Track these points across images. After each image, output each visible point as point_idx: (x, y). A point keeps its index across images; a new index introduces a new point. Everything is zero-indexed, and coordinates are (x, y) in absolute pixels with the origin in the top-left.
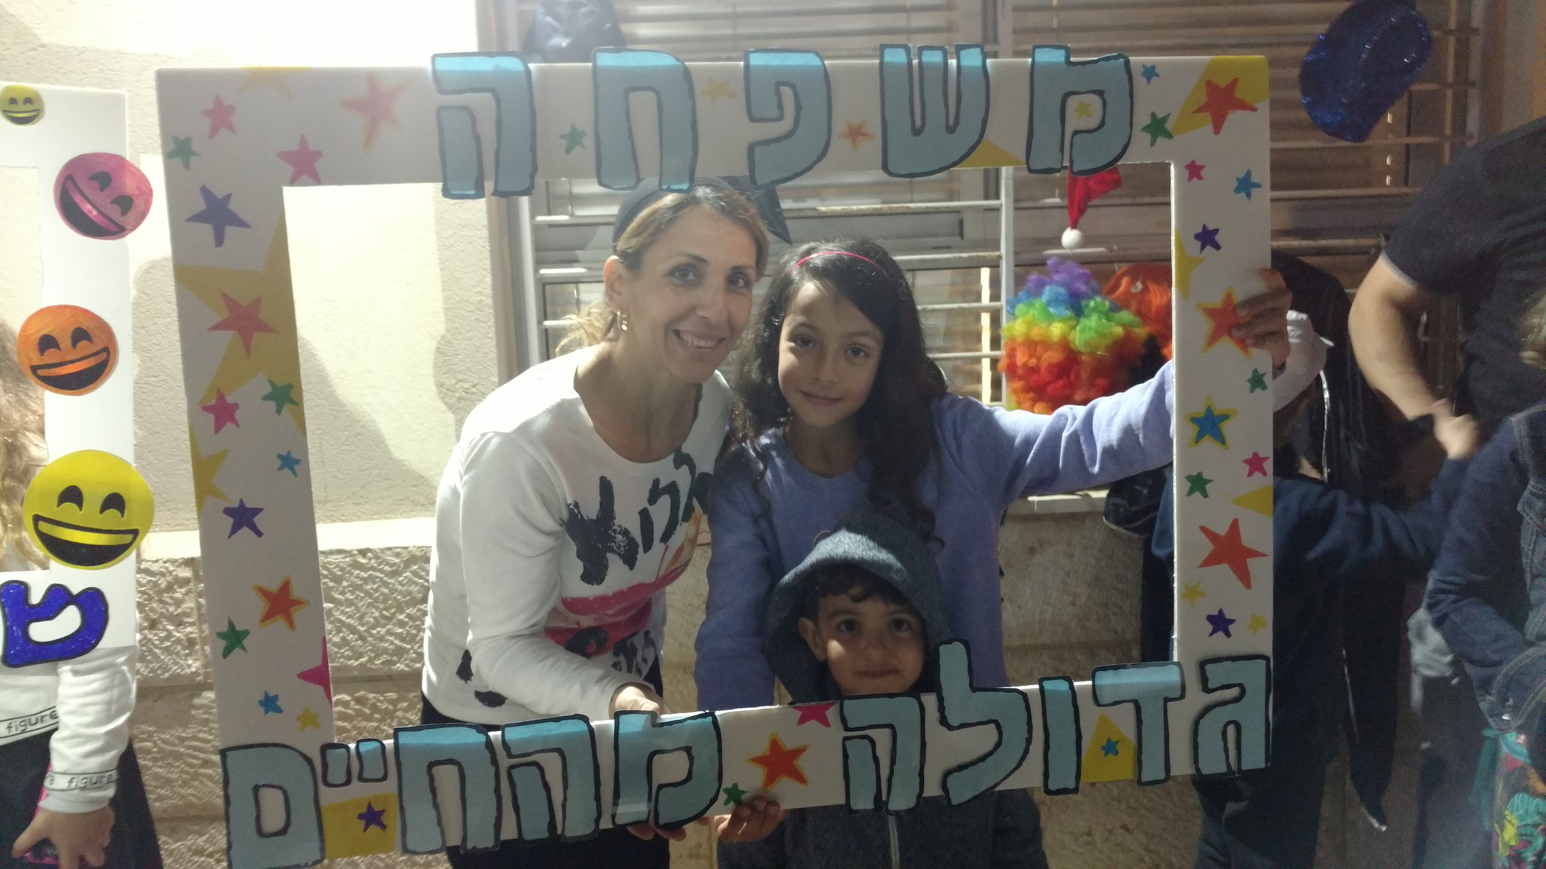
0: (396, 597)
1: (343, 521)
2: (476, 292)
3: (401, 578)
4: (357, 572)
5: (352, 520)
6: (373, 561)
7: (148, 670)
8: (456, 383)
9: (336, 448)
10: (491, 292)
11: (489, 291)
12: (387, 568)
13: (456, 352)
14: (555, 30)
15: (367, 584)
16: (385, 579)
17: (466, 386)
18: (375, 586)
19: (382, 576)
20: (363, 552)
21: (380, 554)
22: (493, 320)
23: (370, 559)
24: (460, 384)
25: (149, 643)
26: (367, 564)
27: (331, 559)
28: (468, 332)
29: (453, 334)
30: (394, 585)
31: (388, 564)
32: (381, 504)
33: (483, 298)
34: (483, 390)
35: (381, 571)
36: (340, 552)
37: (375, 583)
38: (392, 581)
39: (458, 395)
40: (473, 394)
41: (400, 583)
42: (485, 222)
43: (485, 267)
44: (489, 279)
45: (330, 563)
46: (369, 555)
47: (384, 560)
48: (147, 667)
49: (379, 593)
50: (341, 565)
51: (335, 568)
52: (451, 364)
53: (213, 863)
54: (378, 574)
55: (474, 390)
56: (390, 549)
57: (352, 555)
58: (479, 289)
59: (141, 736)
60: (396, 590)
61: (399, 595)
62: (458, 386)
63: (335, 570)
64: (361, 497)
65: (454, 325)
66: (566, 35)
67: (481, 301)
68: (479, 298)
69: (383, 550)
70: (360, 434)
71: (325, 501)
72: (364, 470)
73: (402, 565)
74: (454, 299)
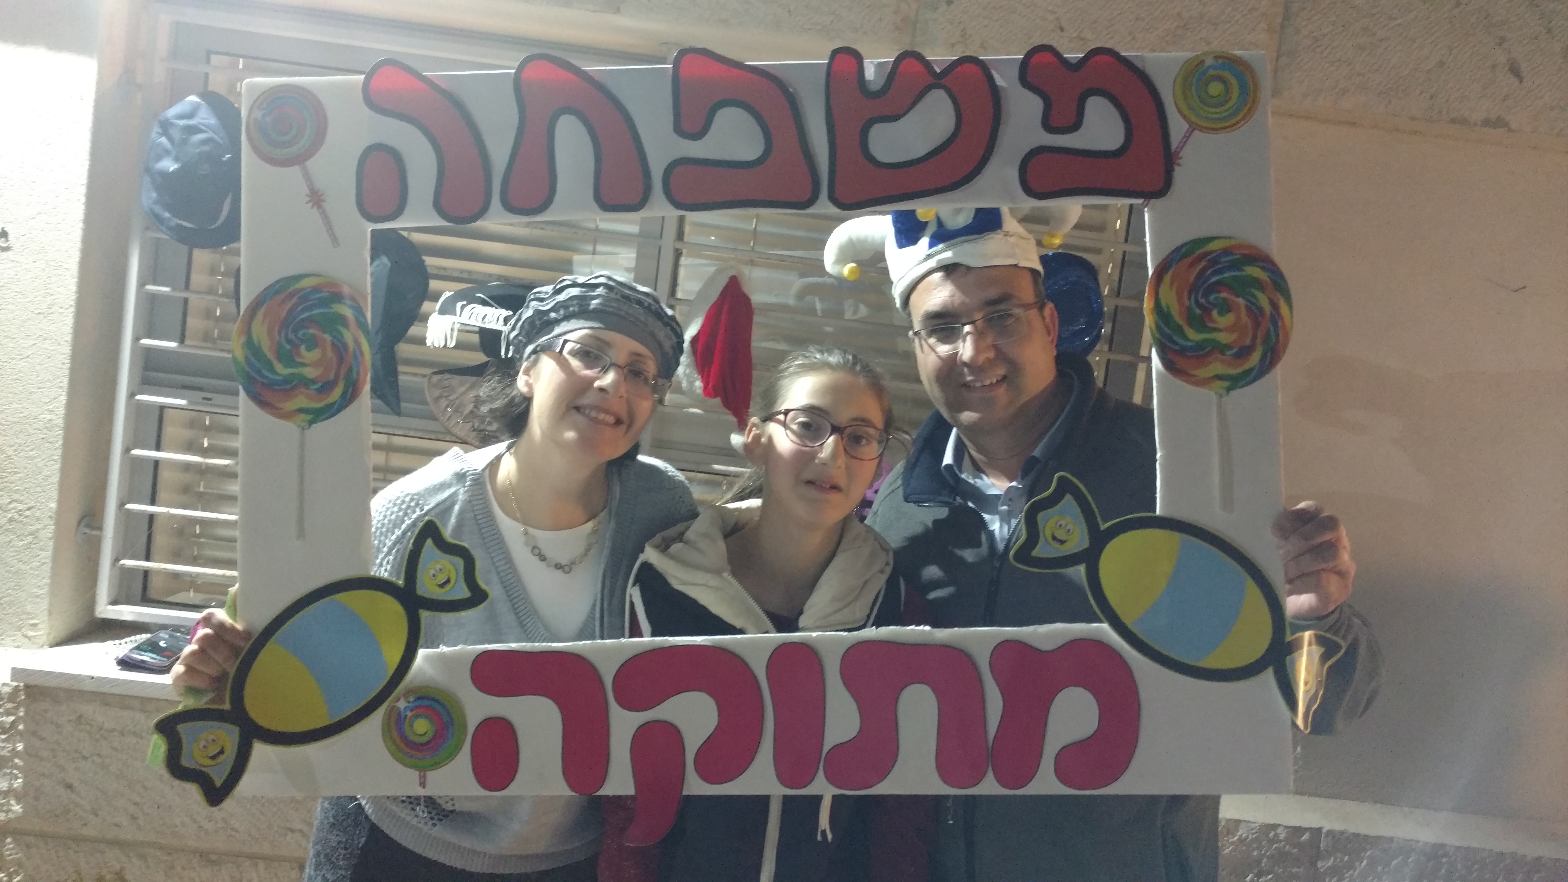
2: (47, 410)
8: (10, 503)
10: (63, 412)
11: (62, 411)
13: (15, 470)
14: (167, 152)
17: (21, 507)
22: (61, 442)
24: (14, 505)
28: (32, 450)
29: (15, 451)
34: (38, 514)
39: (10, 515)
40: (27, 517)
42: (69, 338)
43: (61, 385)
44: (63, 399)
52: (7, 482)
55: (28, 513)
62: (11, 506)
65: (18, 441)
66: (176, 159)
67: (51, 420)
68: (49, 417)
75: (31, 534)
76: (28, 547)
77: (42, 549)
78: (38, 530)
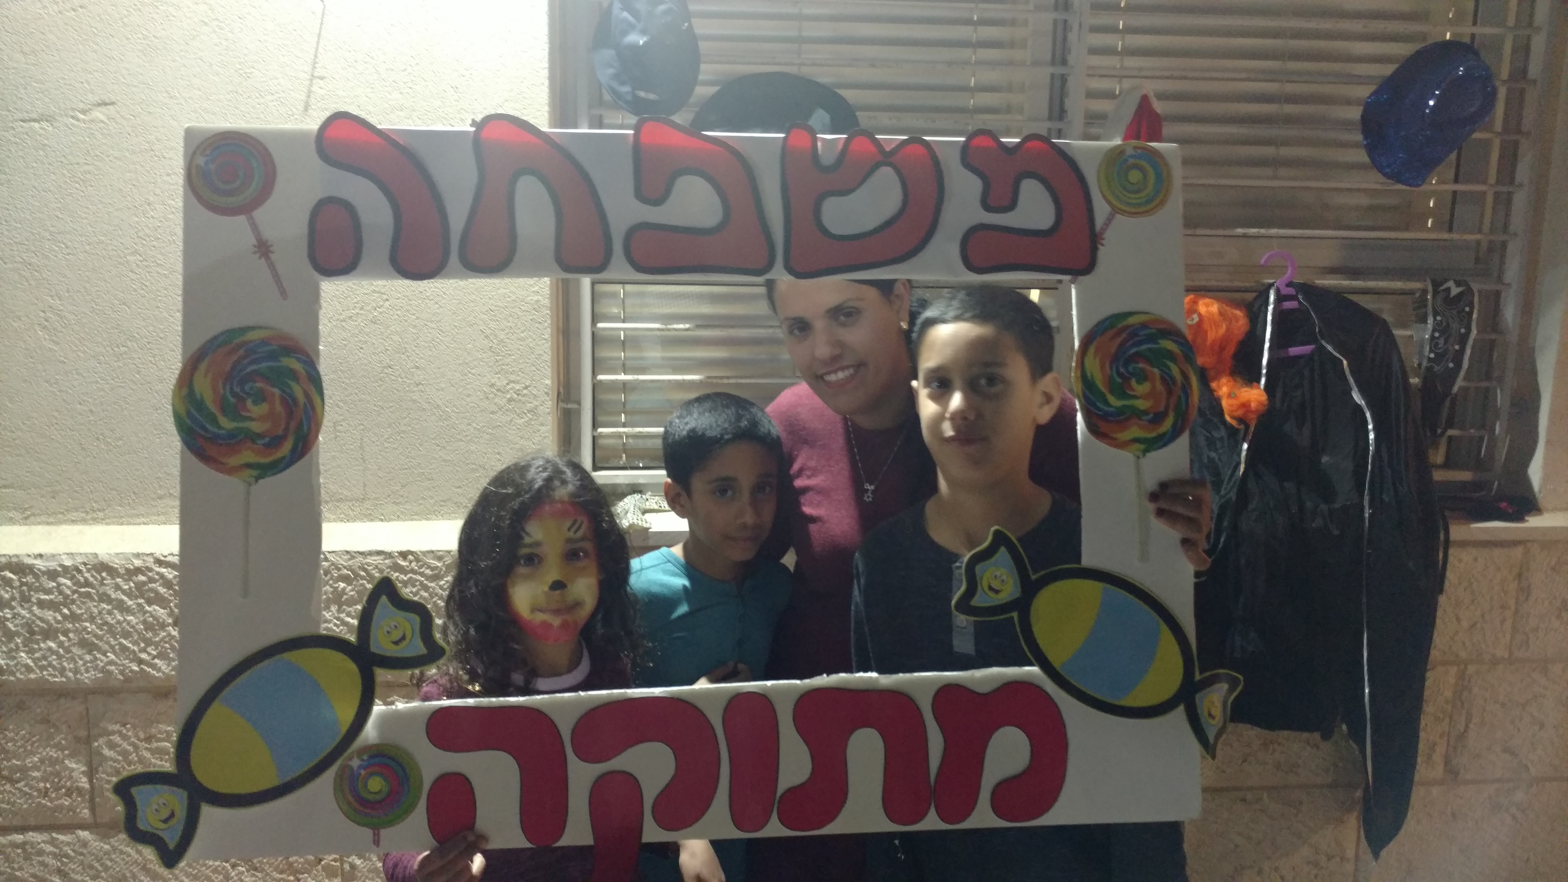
0: (436, 601)
1: (382, 520)
2: (533, 292)
3: (442, 583)
4: (397, 574)
5: (390, 520)
6: (414, 564)
7: (170, 668)
8: (508, 384)
9: (377, 445)
10: (548, 292)
12: (428, 572)
14: (634, 27)
15: (406, 587)
16: (425, 582)
17: (518, 387)
18: (414, 590)
19: (423, 579)
20: (404, 555)
21: (421, 557)
22: (550, 321)
23: (411, 562)
24: (512, 385)
25: (172, 641)
26: (408, 567)
27: (370, 560)
28: (522, 332)
29: (507, 334)
30: (434, 589)
31: (429, 567)
32: (421, 504)
33: (540, 298)
34: (535, 392)
35: (422, 574)
36: (379, 553)
37: (414, 586)
38: (432, 585)
39: (508, 396)
40: (524, 396)
41: (441, 587)
45: (368, 564)
46: (410, 557)
47: (425, 564)
48: (169, 665)
49: (418, 596)
50: (379, 566)
51: (374, 569)
52: (503, 365)
53: (229, 868)
54: (419, 577)
55: (525, 391)
56: (432, 552)
57: (393, 557)
58: (536, 288)
59: (159, 736)
60: (436, 595)
61: (439, 599)
62: (508, 387)
63: (374, 572)
64: (402, 496)
65: (508, 324)
66: (646, 33)
67: (538, 301)
68: (536, 298)
69: (425, 553)
70: (404, 432)
71: (363, 499)
72: (406, 469)
73: (444, 569)
74: (509, 297)
75: (529, 411)
76: (528, 424)
77: (542, 425)
78: (536, 407)
